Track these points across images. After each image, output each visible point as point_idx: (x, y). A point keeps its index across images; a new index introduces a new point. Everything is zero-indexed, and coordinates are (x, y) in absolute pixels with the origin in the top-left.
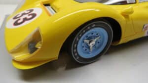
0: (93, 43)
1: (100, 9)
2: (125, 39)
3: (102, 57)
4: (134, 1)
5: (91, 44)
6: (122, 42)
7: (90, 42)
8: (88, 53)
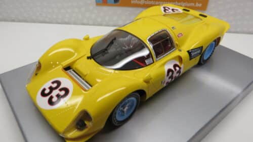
0: (127, 108)
1: (125, 86)
2: (148, 96)
3: (136, 114)
4: (152, 62)
5: (125, 110)
6: (148, 97)
7: (124, 109)
8: (123, 115)
